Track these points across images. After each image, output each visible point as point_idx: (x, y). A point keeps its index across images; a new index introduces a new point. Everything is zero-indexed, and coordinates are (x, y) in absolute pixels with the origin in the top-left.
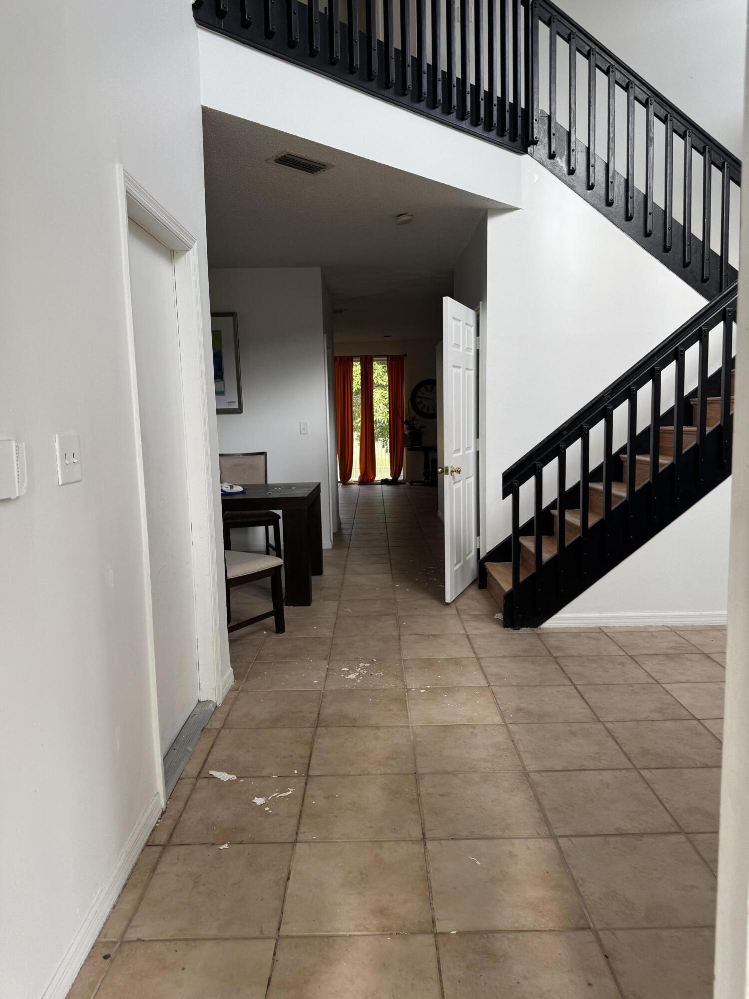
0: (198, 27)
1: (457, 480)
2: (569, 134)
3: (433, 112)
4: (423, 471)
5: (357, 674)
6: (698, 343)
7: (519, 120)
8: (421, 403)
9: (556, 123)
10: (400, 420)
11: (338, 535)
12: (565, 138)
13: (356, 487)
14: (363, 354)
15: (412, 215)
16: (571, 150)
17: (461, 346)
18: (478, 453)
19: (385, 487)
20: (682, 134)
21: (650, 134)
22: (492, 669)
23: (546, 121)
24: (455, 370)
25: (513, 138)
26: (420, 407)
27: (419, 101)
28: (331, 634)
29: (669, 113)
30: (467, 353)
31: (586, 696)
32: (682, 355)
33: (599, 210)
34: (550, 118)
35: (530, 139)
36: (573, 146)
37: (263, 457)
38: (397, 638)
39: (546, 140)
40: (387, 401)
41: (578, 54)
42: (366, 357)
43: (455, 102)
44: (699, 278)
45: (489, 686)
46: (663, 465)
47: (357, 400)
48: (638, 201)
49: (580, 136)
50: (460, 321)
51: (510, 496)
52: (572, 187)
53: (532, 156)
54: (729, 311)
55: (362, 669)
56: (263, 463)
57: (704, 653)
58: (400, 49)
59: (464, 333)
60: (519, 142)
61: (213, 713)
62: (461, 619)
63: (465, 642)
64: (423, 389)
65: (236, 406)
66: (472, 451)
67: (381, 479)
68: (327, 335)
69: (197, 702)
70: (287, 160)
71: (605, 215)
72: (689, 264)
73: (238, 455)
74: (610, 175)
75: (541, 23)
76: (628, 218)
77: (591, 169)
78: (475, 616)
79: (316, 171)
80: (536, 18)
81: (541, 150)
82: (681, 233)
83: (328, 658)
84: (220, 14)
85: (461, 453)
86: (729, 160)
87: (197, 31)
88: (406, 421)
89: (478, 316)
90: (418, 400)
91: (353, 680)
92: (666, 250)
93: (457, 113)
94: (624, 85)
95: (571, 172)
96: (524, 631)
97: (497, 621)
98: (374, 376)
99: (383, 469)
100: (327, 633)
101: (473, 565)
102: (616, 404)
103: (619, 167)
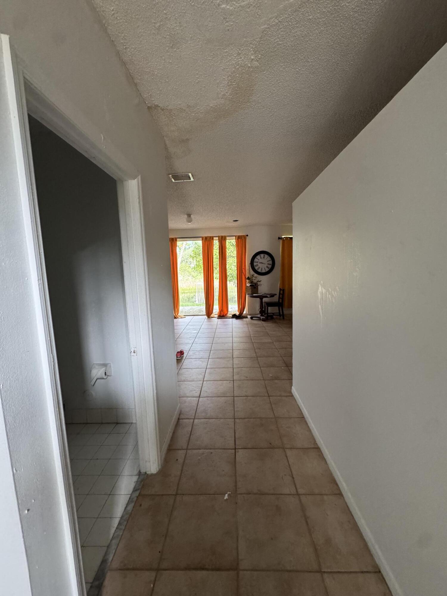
4: (259, 310)
8: (257, 265)
10: (244, 277)
13: (216, 320)
14: (220, 235)
19: (235, 320)
26: (256, 268)
42: (222, 237)
64: (258, 257)
67: (232, 313)
88: (248, 278)
90: (255, 264)
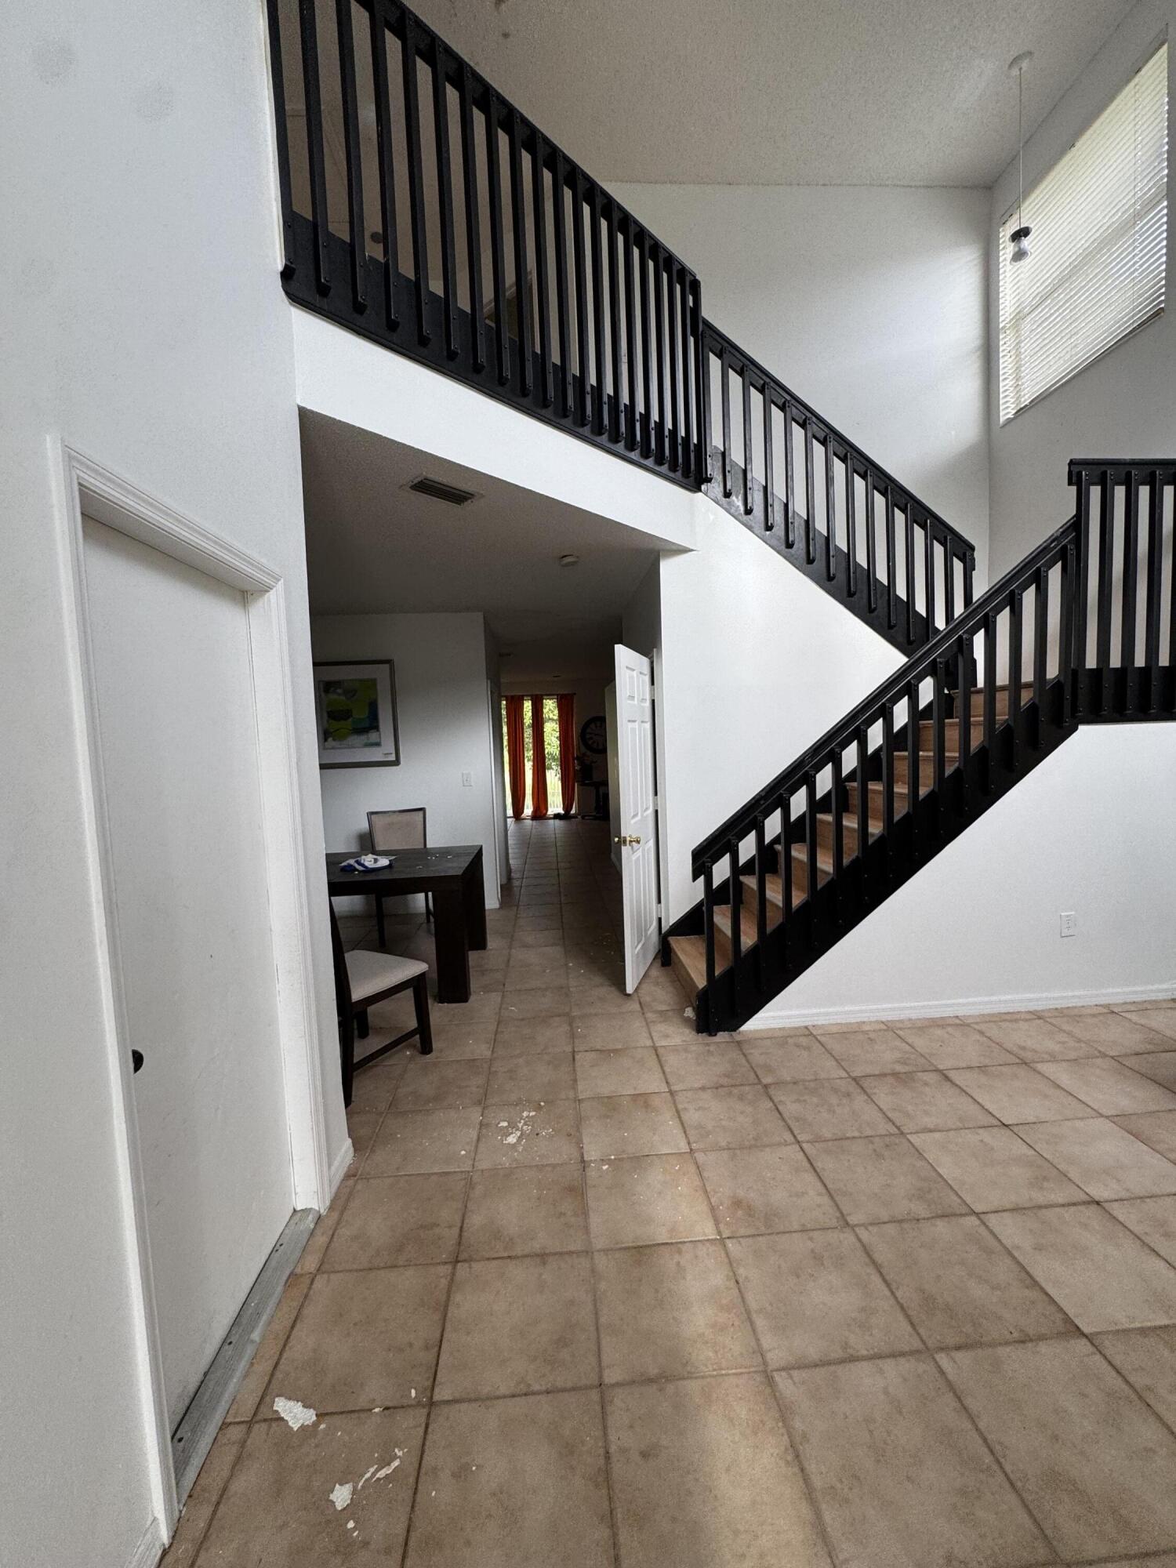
0: (291, 304)
1: (635, 848)
2: (745, 472)
3: (598, 439)
4: (594, 805)
5: (519, 1133)
6: (906, 698)
7: (692, 455)
8: (591, 739)
9: (731, 460)
10: (571, 756)
11: (506, 889)
12: (741, 476)
13: (529, 822)
14: (534, 693)
15: (578, 557)
16: (748, 487)
17: (636, 699)
18: (657, 811)
19: (557, 822)
20: (862, 473)
21: (830, 474)
22: (692, 1116)
23: (720, 458)
24: (630, 725)
25: (686, 474)
26: (590, 742)
27: (583, 425)
28: (488, 1053)
29: (848, 452)
30: (642, 704)
31: (819, 1165)
32: (889, 713)
33: (778, 552)
34: (724, 454)
35: (704, 476)
36: (749, 485)
37: (421, 813)
38: (570, 1055)
39: (720, 478)
40: (558, 734)
41: (752, 389)
42: (537, 695)
43: (623, 429)
44: (886, 624)
45: (691, 1150)
46: (873, 835)
47: (528, 735)
48: (820, 543)
49: (757, 473)
50: (633, 670)
51: (702, 878)
52: (750, 528)
53: (706, 494)
54: (941, 663)
55: (525, 1124)
56: (422, 819)
57: (937, 1070)
58: (559, 364)
59: (638, 681)
60: (692, 479)
61: (312, 1234)
62: (645, 1018)
63: (652, 1062)
64: (593, 726)
65: (393, 758)
66: (650, 812)
67: (553, 813)
68: (491, 683)
69: (292, 1211)
70: (425, 487)
71: (785, 558)
72: (875, 609)
73: (394, 812)
74: (790, 515)
75: (712, 356)
76: (810, 561)
77: (770, 509)
78: (661, 1013)
79: (463, 502)
80: (706, 350)
81: (715, 488)
82: (865, 578)
83: (482, 1102)
84: (323, 291)
85: (639, 817)
86: (912, 502)
87: (290, 311)
88: (576, 755)
89: (652, 663)
90: (588, 736)
91: (513, 1146)
92: (850, 594)
93: (625, 442)
94: (801, 422)
95: (748, 511)
96: (722, 1037)
97: (687, 1020)
98: (545, 711)
99: (555, 804)
100: (483, 1051)
101: (654, 938)
102: (819, 767)
103: (799, 507)
